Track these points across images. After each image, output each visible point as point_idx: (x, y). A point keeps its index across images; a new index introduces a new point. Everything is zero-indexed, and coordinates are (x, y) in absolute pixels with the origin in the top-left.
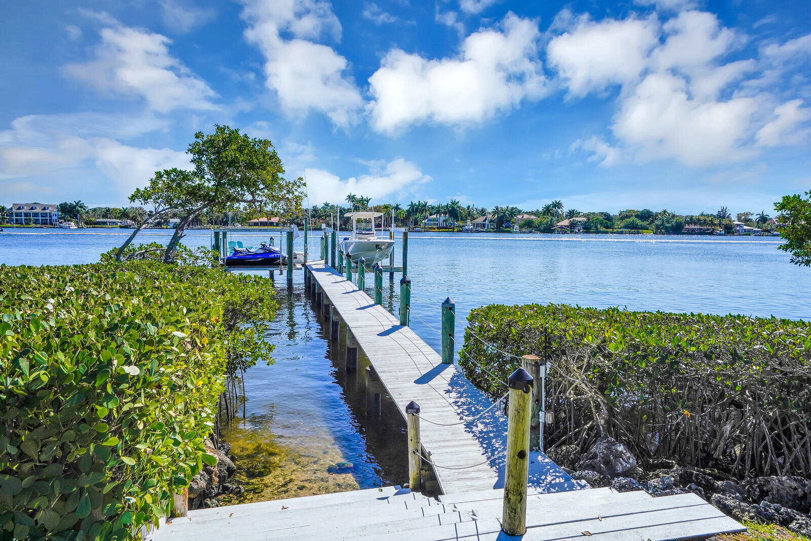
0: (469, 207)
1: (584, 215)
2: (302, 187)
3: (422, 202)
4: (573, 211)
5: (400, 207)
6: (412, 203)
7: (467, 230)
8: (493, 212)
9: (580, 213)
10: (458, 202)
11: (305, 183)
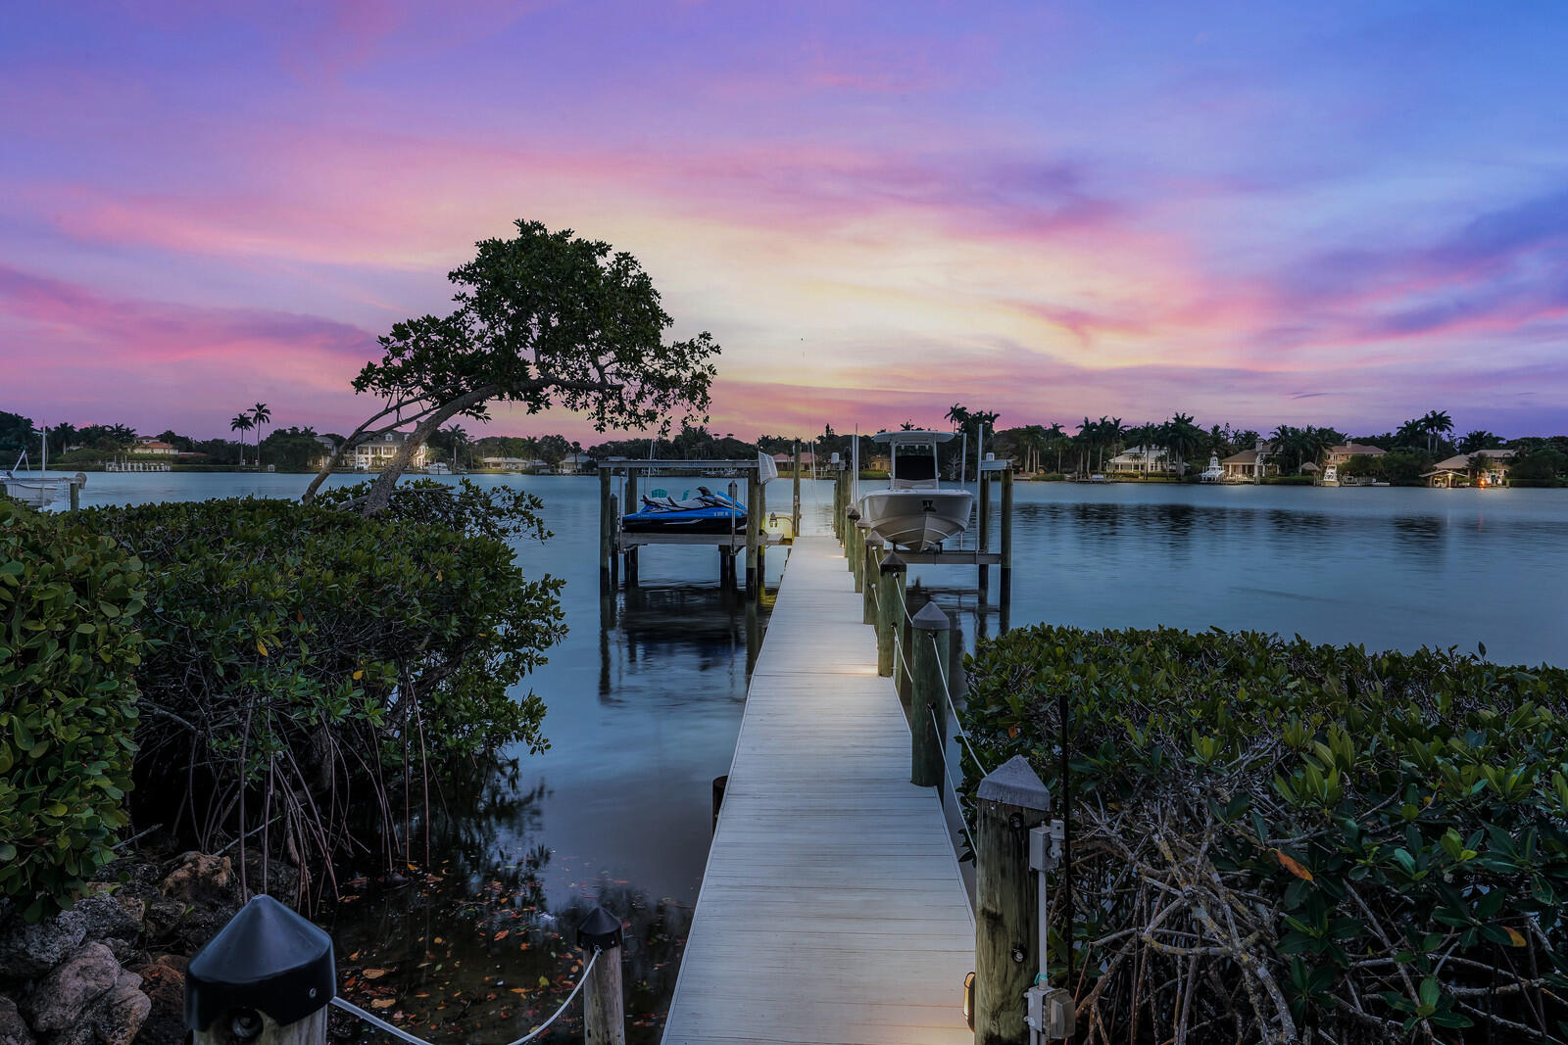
0: (1216, 428)
1: (1511, 445)
2: (713, 355)
3: (1109, 419)
4: (1482, 433)
5: (1061, 430)
6: (1087, 422)
7: (1210, 479)
8: (1273, 440)
9: (1498, 439)
10: (1190, 419)
11: (718, 347)
